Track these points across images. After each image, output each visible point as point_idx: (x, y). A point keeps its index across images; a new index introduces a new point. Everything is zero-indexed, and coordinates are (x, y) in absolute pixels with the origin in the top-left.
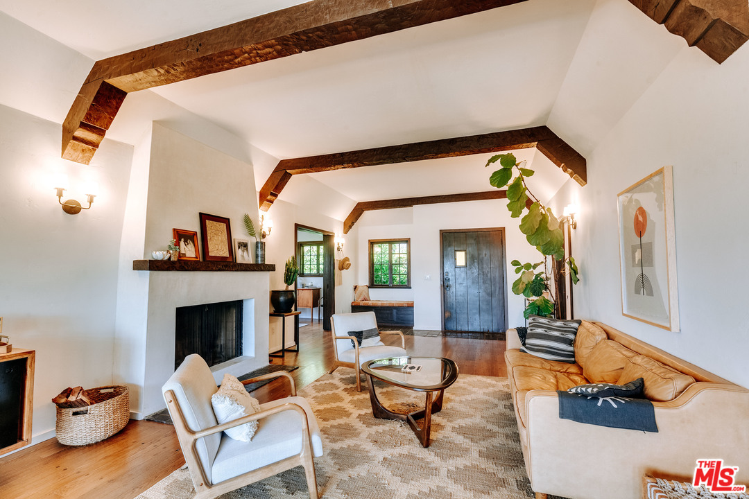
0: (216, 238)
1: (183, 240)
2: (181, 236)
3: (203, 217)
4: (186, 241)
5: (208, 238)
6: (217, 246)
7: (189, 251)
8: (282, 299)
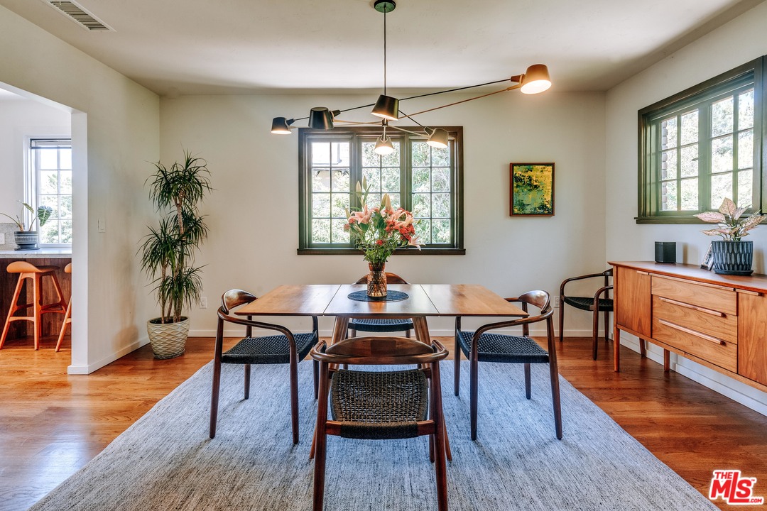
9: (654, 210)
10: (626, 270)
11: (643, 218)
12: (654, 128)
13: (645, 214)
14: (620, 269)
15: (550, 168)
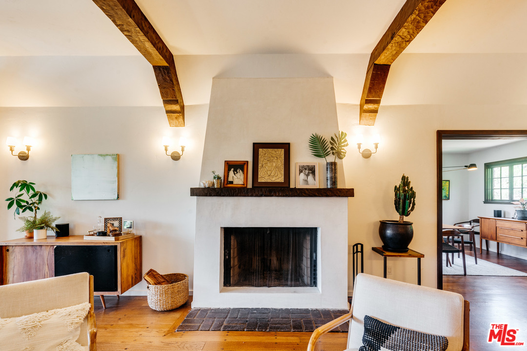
0: (269, 164)
1: (232, 169)
2: (232, 166)
3: (257, 147)
4: (235, 170)
5: (260, 165)
6: (269, 172)
7: (237, 179)
8: (389, 232)
9: (491, 199)
10: (485, 219)
11: (486, 201)
12: (490, 169)
13: (487, 200)
14: (482, 219)
15: (448, 182)
